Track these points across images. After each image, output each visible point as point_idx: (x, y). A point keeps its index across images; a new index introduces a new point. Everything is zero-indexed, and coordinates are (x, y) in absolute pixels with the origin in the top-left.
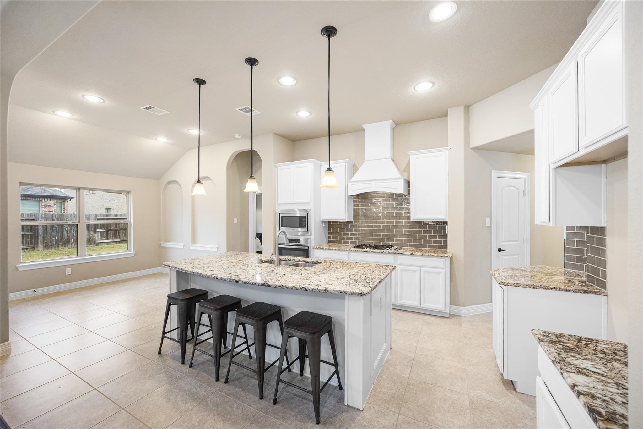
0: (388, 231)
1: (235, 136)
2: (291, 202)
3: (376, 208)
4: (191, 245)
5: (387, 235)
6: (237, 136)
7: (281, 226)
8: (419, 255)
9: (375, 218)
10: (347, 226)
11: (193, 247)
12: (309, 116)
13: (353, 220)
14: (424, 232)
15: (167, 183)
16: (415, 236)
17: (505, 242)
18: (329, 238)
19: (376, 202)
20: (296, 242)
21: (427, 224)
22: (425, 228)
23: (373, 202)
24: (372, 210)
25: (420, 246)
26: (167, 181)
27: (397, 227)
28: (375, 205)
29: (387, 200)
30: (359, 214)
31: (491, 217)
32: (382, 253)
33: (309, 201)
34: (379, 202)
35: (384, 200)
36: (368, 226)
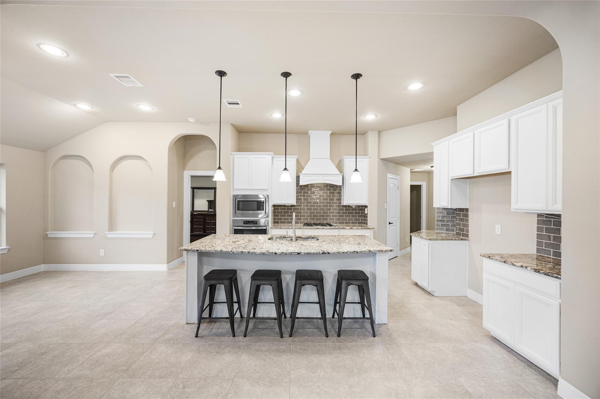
0: (324, 213)
1: (189, 120)
2: (249, 188)
3: (315, 195)
4: (107, 232)
5: (323, 216)
6: (190, 120)
7: (238, 210)
8: (355, 229)
9: (314, 203)
10: (291, 209)
11: (110, 235)
12: (282, 117)
13: (295, 204)
14: (349, 213)
15: (61, 157)
16: (343, 216)
17: (391, 218)
18: (274, 219)
19: (315, 190)
20: (254, 224)
21: (352, 207)
22: (349, 210)
23: (313, 190)
24: (311, 197)
25: (346, 223)
26: (61, 156)
27: (330, 209)
28: (314, 193)
29: (323, 189)
30: (301, 200)
31: (387, 203)
32: (330, 229)
33: (267, 188)
34: (317, 190)
35: (321, 190)
36: (308, 209)
